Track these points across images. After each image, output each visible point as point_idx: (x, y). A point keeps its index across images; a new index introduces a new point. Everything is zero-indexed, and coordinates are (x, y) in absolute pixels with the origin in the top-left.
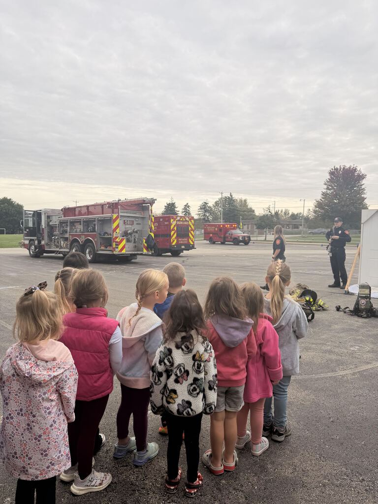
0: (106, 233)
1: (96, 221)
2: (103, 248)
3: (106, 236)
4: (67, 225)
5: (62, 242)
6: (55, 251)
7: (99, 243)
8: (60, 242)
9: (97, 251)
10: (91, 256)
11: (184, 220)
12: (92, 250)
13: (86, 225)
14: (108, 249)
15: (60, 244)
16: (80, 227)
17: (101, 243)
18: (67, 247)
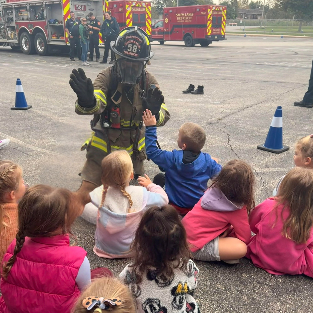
0: (56, 21)
1: (44, 6)
2: (54, 38)
3: (57, 24)
4: (12, 12)
5: (9, 32)
6: (3, 43)
7: (50, 33)
8: (7, 32)
9: (49, 42)
10: (43, 48)
11: (140, 6)
12: (43, 42)
13: (32, 12)
14: (60, 39)
15: (8, 34)
16: (26, 14)
17: (51, 33)
18: (15, 38)
